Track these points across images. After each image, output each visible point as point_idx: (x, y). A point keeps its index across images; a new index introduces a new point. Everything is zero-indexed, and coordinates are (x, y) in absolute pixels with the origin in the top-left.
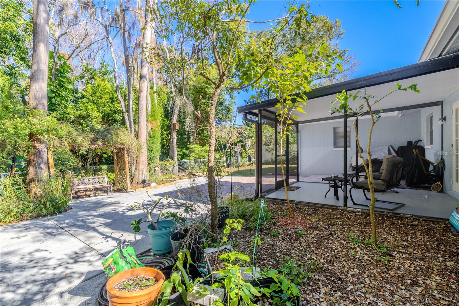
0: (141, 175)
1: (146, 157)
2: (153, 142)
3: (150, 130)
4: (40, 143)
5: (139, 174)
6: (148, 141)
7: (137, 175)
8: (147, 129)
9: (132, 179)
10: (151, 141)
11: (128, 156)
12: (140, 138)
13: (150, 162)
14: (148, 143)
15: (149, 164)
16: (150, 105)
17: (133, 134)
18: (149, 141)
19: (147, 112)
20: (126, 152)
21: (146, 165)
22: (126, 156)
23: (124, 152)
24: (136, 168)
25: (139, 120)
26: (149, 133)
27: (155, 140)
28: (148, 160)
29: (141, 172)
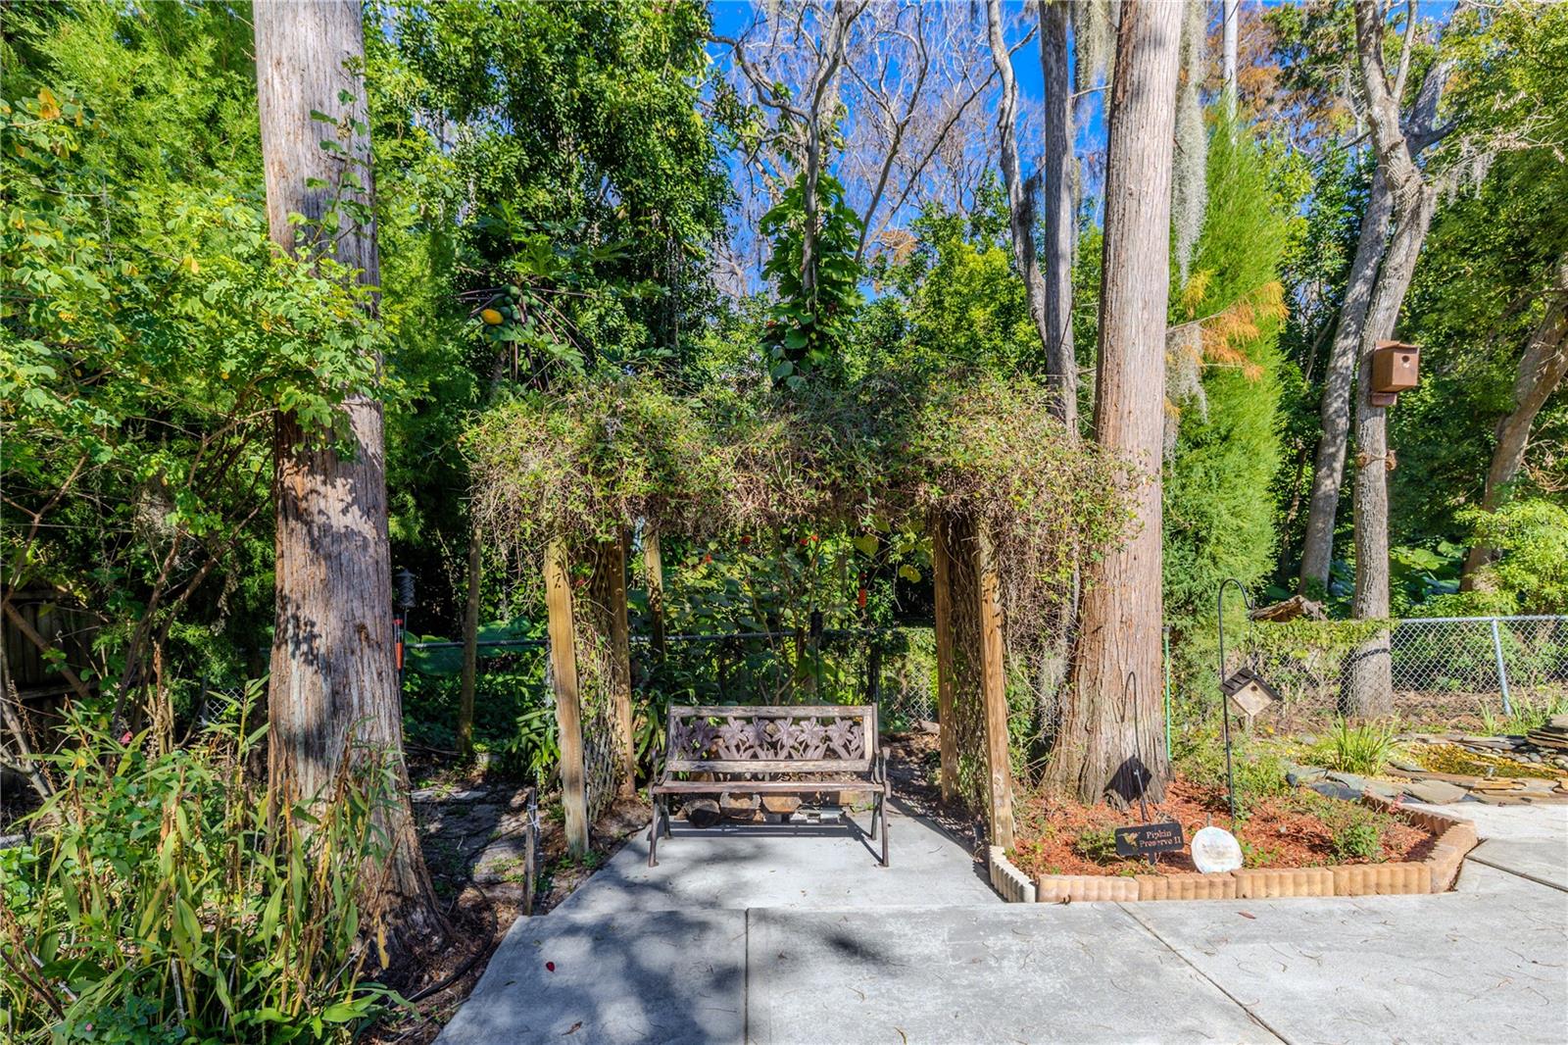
0: (1107, 729)
1: (1157, 588)
2: (1216, 481)
3: (1191, 382)
4: (312, 472)
5: (1094, 712)
6: (1176, 468)
7: (1082, 718)
8: (1173, 372)
9: (1038, 751)
10: (1198, 472)
11: (1004, 574)
12: (1109, 433)
13: (1188, 621)
14: (1174, 484)
15: (1176, 636)
16: (1197, 188)
17: (1072, 431)
18: (1184, 470)
19: (1173, 248)
20: (986, 546)
21: (1154, 653)
22: (989, 581)
23: (973, 547)
24: (1071, 675)
25: (1111, 295)
26: (1187, 410)
27: (1234, 458)
28: (1172, 612)
29: (1108, 707)
